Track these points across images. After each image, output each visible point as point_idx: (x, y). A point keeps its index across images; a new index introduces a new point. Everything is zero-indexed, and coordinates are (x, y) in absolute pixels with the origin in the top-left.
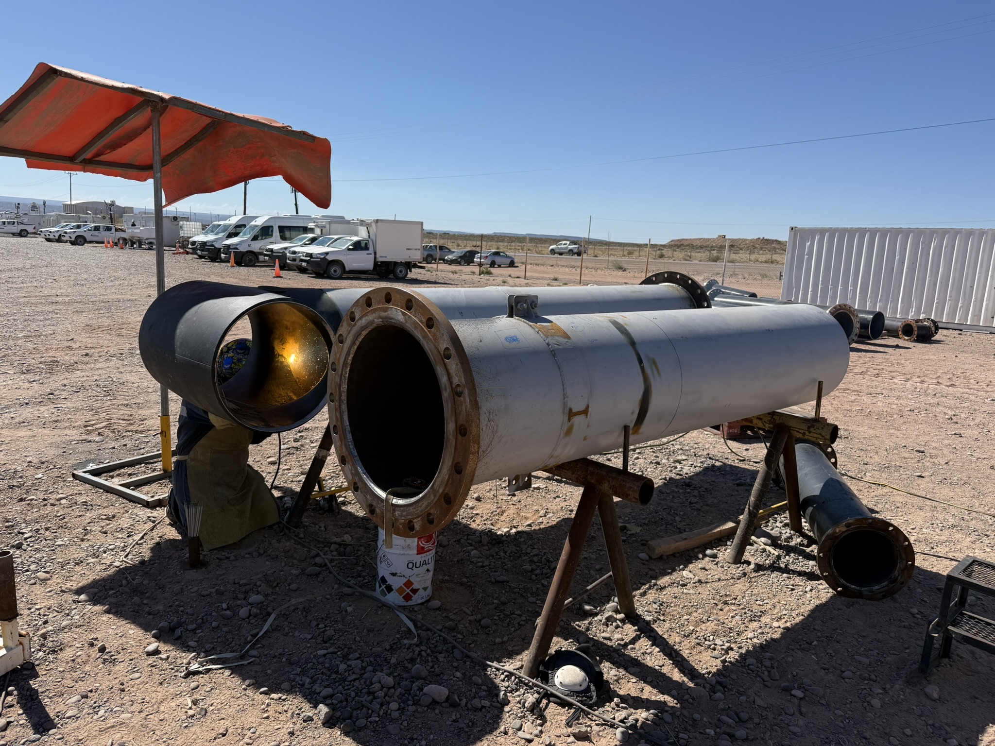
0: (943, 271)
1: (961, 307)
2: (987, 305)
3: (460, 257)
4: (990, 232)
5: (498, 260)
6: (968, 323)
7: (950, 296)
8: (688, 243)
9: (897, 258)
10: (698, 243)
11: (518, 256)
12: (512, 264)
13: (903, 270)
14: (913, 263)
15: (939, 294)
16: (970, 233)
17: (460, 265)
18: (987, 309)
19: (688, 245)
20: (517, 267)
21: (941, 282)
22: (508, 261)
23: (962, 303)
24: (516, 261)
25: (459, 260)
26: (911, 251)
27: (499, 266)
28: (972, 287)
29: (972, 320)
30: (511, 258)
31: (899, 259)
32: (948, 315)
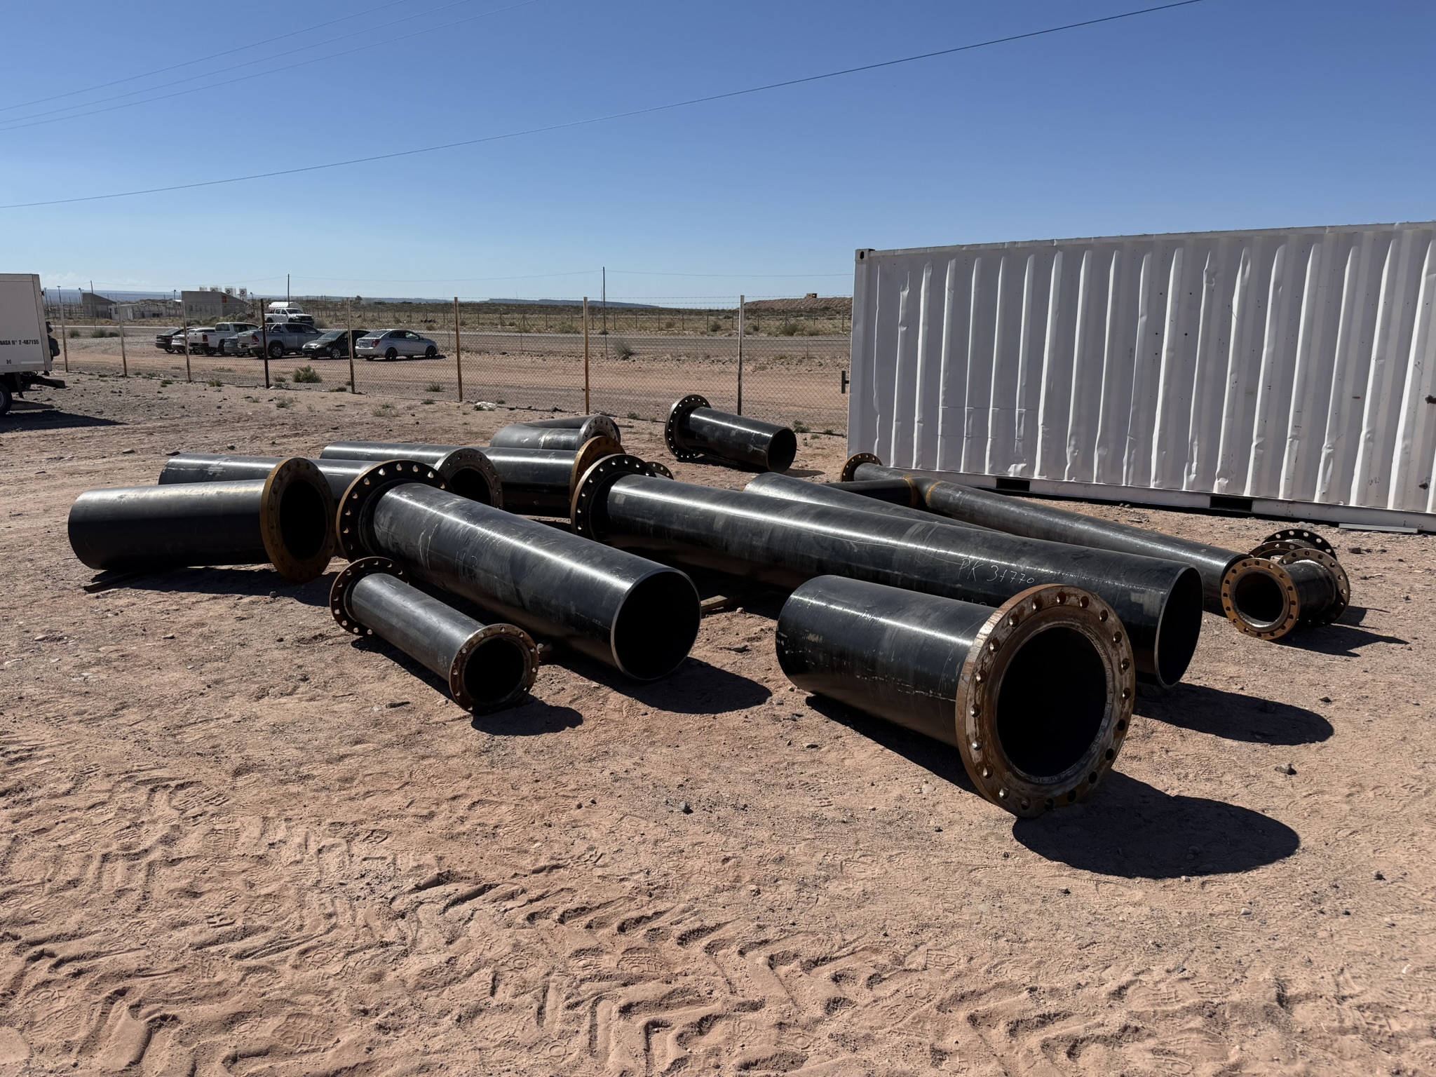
0: (1273, 355)
1: (1329, 457)
2: (1406, 451)
3: (331, 344)
4: (1408, 232)
5: (400, 345)
6: (1353, 503)
7: (1296, 427)
8: (767, 306)
9: (1141, 321)
10: (780, 306)
11: (441, 337)
12: (432, 353)
13: (1158, 354)
14: (1185, 335)
15: (1264, 421)
16: (1347, 239)
17: (333, 358)
18: (1405, 463)
19: (767, 310)
20: (443, 357)
21: (1268, 387)
22: (423, 347)
23: (1333, 446)
24: (438, 344)
25: (329, 349)
26: (1177, 300)
27: (410, 358)
28: (1359, 398)
29: (1363, 493)
30: (429, 341)
31: (1147, 324)
32: (1291, 479)
